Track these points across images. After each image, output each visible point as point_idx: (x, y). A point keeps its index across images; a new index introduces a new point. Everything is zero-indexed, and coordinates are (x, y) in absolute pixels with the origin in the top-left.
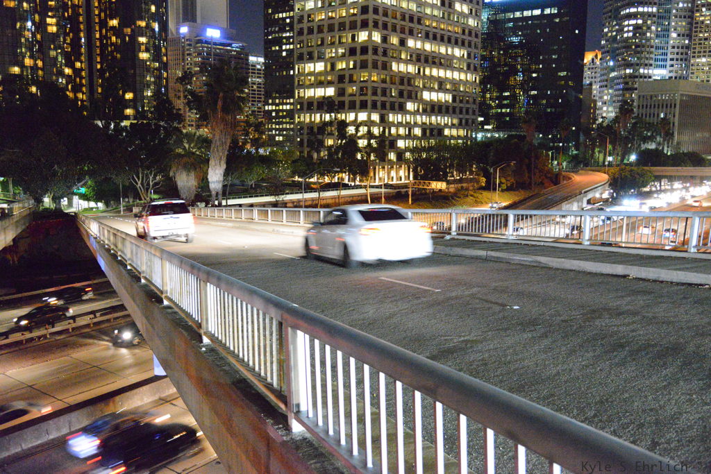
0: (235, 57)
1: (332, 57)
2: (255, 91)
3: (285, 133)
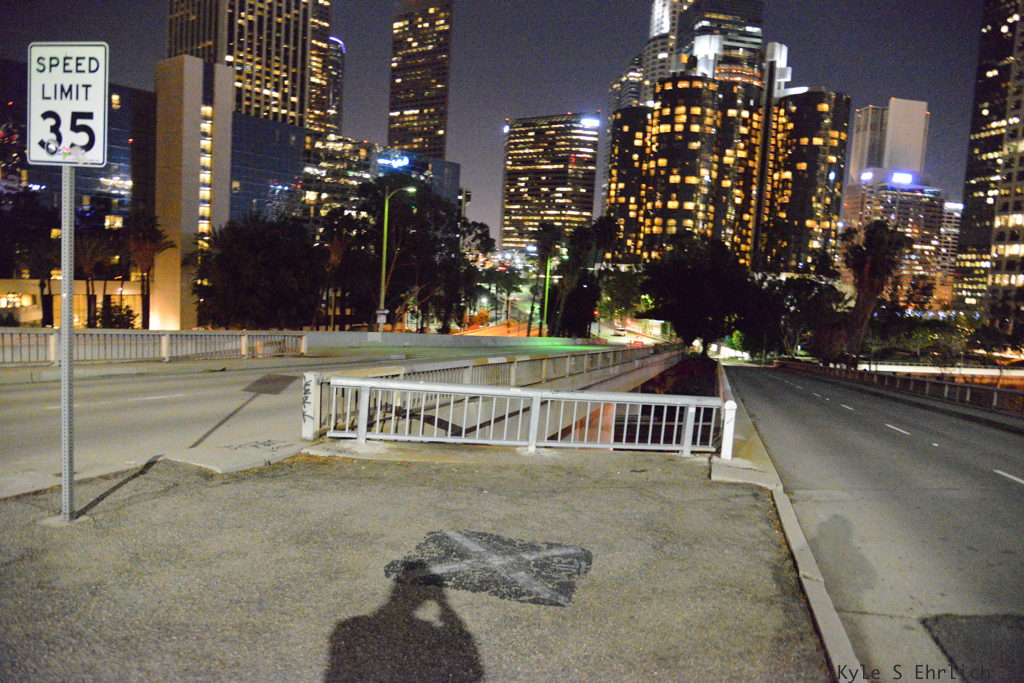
0: (927, 204)
2: (948, 242)
3: (979, 294)
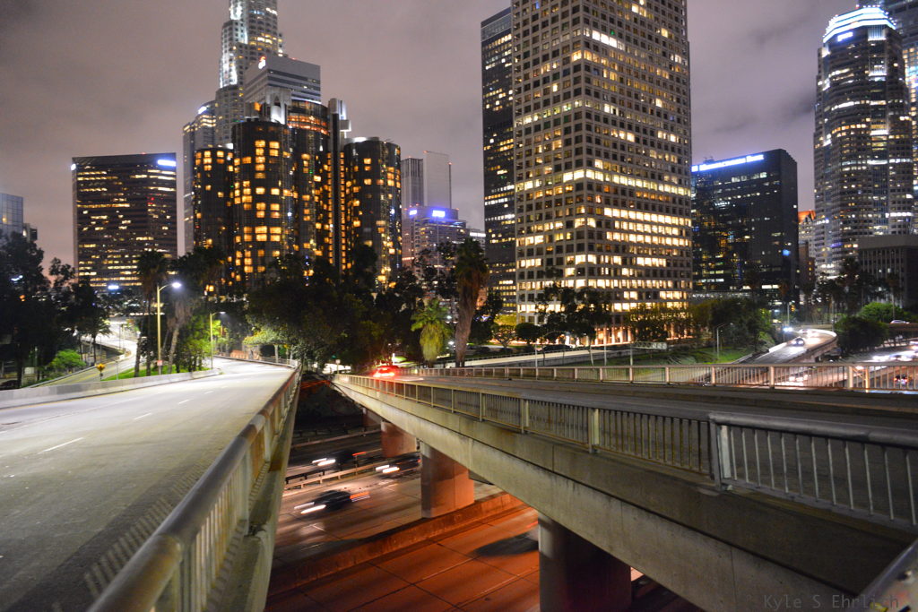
0: (458, 233)
1: (550, 230)
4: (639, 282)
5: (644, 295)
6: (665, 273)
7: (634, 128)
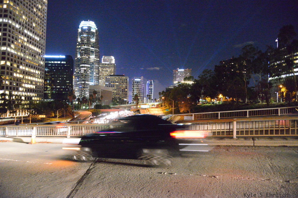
4: (25, 93)
5: (27, 98)
6: (35, 91)
7: (27, 37)
